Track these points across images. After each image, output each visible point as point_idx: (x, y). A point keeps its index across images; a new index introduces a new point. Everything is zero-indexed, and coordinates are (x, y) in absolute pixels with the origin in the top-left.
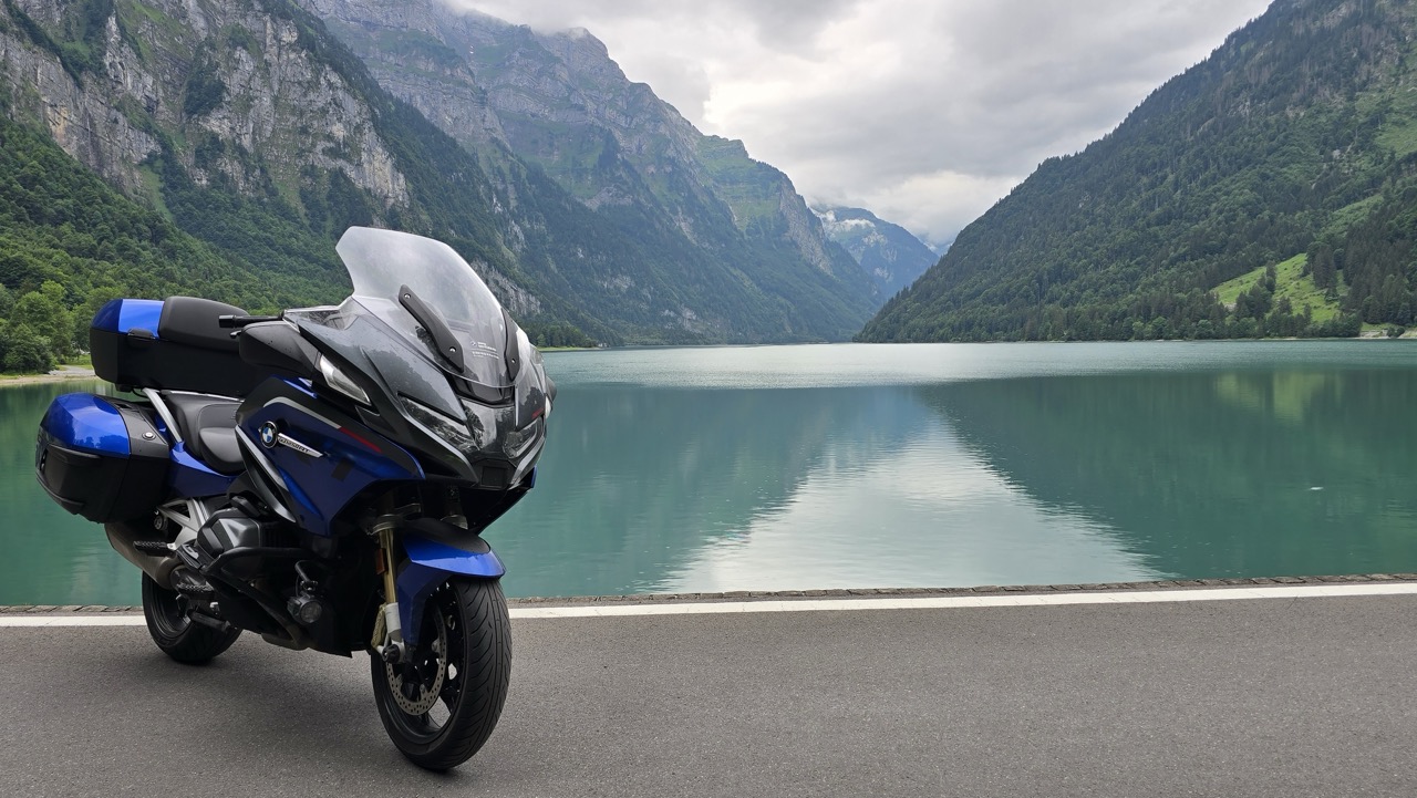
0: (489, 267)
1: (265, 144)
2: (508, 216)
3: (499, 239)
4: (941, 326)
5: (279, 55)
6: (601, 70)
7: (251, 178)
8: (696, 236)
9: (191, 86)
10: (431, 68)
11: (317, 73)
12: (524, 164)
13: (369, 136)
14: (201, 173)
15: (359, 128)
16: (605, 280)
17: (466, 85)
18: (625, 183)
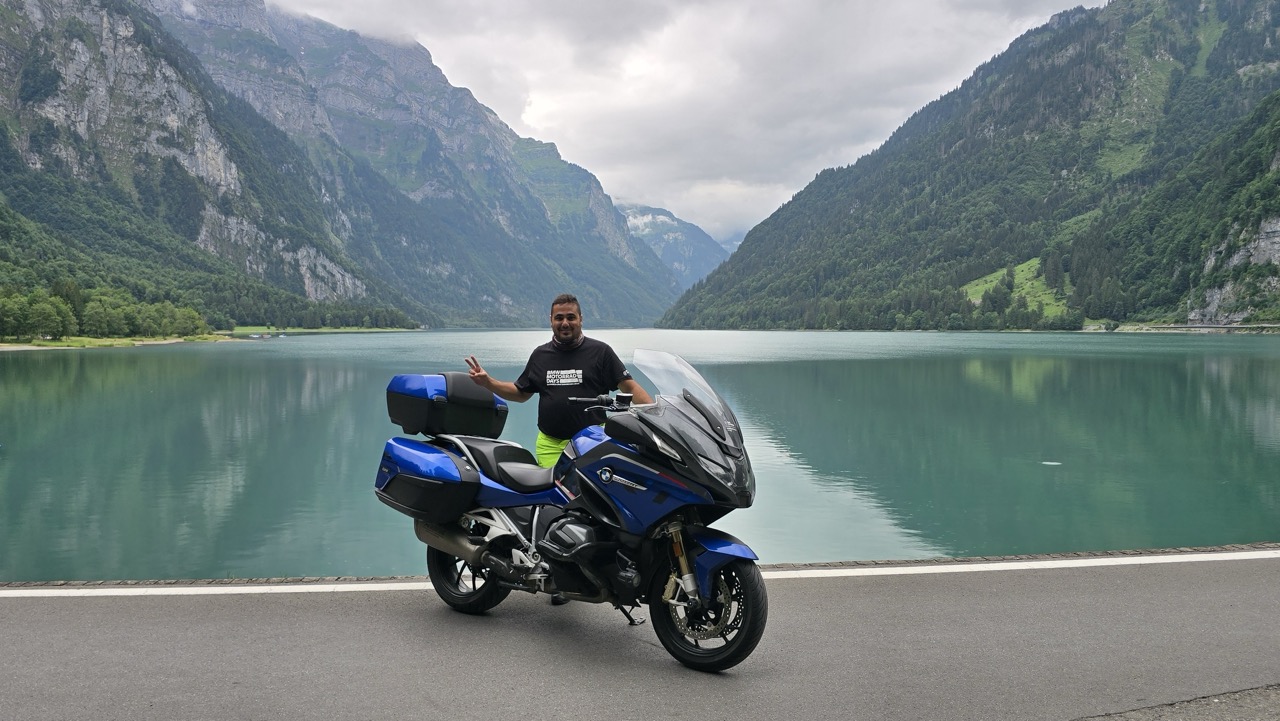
0: (318, 252)
1: (101, 132)
2: (335, 205)
3: (327, 226)
4: (732, 315)
5: (115, 48)
6: (426, 74)
7: (85, 164)
8: (512, 228)
9: (26, 75)
10: (263, 65)
11: (153, 66)
12: (352, 158)
13: (203, 128)
14: (35, 157)
15: (192, 120)
16: (426, 266)
17: (296, 82)
18: (447, 178)
